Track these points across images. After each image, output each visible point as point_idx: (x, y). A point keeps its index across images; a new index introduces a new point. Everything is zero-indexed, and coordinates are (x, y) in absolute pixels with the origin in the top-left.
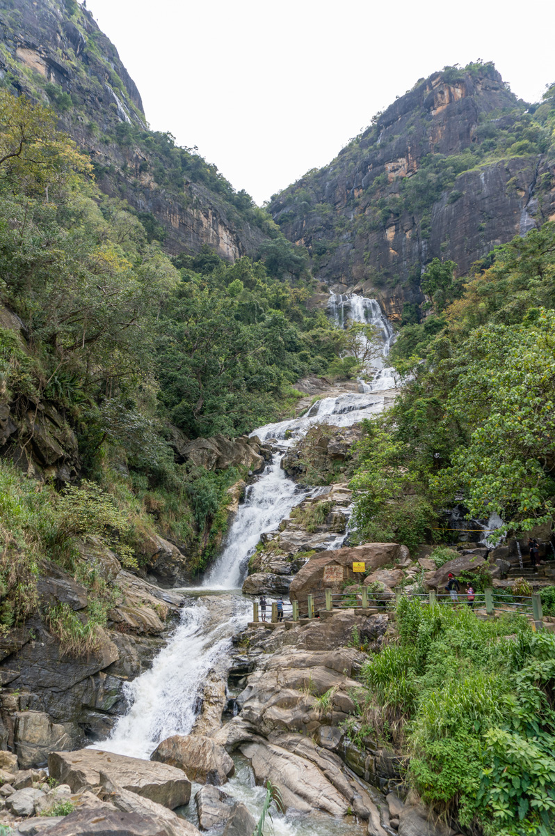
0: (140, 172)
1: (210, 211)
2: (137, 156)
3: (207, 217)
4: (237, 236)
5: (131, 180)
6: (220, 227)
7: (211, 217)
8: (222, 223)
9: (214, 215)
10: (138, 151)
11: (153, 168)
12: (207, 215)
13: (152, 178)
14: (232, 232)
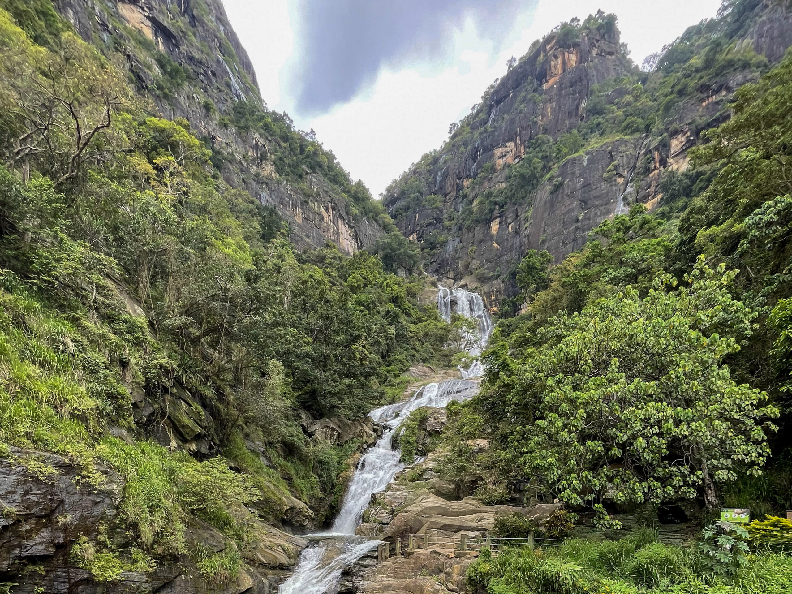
0: (261, 161)
1: (330, 205)
2: (257, 142)
3: (327, 210)
4: (355, 231)
5: (254, 169)
6: (340, 221)
7: (330, 211)
8: (341, 216)
9: (333, 209)
10: (256, 136)
11: (273, 157)
12: (327, 208)
13: (273, 168)
14: (351, 227)
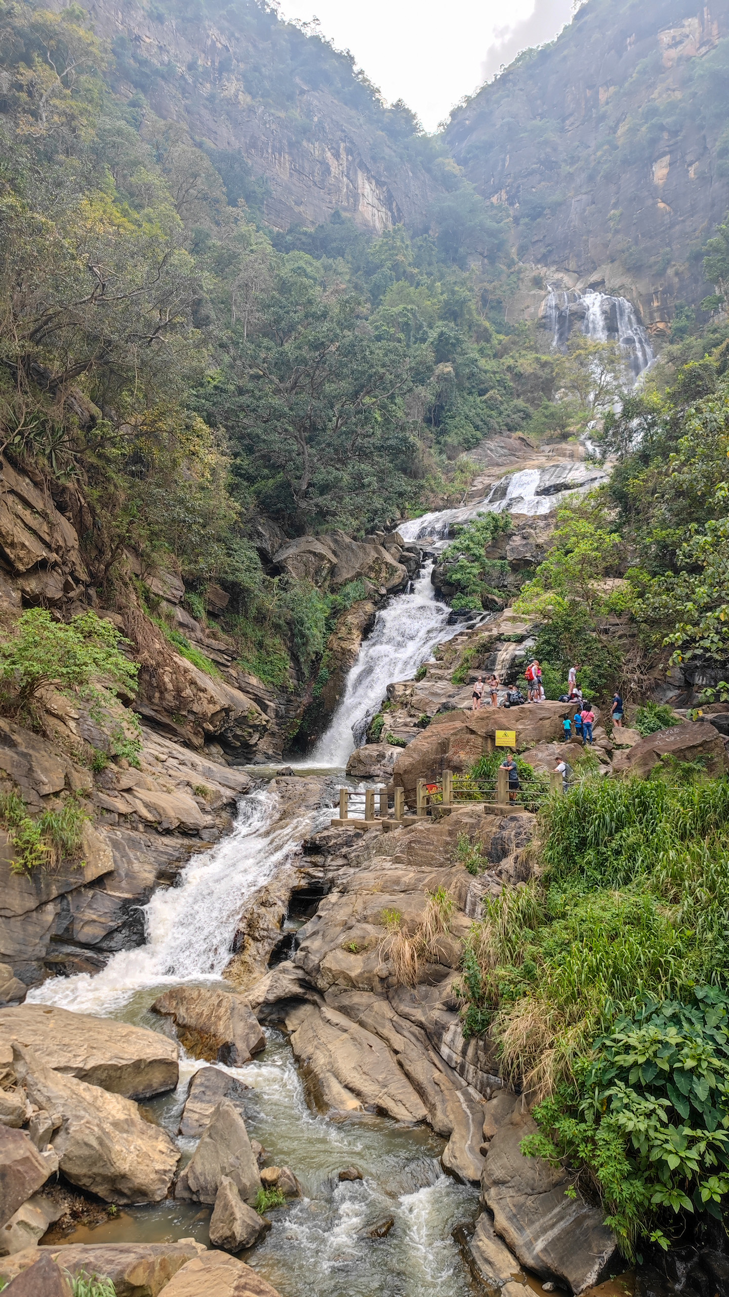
0: (220, 74)
1: (342, 145)
2: (214, 43)
3: (337, 156)
4: (388, 191)
5: (206, 89)
6: (360, 173)
7: (343, 155)
8: (362, 166)
9: (349, 151)
10: (214, 32)
11: (242, 66)
12: (338, 151)
13: (241, 85)
14: (379, 184)
